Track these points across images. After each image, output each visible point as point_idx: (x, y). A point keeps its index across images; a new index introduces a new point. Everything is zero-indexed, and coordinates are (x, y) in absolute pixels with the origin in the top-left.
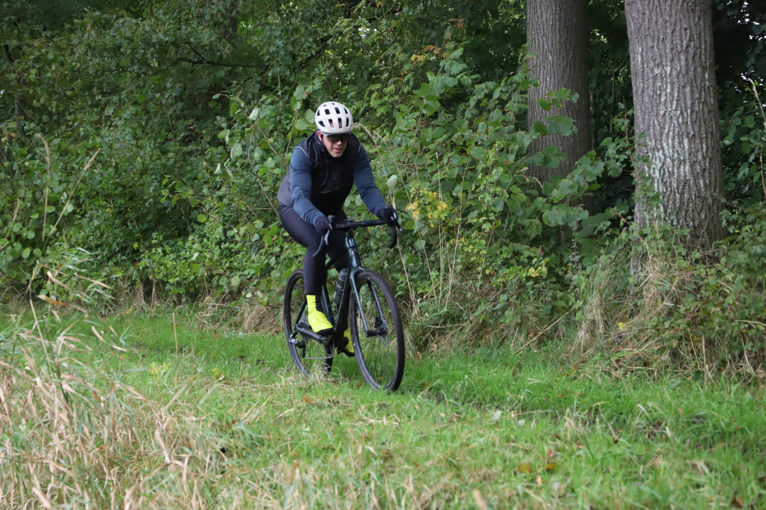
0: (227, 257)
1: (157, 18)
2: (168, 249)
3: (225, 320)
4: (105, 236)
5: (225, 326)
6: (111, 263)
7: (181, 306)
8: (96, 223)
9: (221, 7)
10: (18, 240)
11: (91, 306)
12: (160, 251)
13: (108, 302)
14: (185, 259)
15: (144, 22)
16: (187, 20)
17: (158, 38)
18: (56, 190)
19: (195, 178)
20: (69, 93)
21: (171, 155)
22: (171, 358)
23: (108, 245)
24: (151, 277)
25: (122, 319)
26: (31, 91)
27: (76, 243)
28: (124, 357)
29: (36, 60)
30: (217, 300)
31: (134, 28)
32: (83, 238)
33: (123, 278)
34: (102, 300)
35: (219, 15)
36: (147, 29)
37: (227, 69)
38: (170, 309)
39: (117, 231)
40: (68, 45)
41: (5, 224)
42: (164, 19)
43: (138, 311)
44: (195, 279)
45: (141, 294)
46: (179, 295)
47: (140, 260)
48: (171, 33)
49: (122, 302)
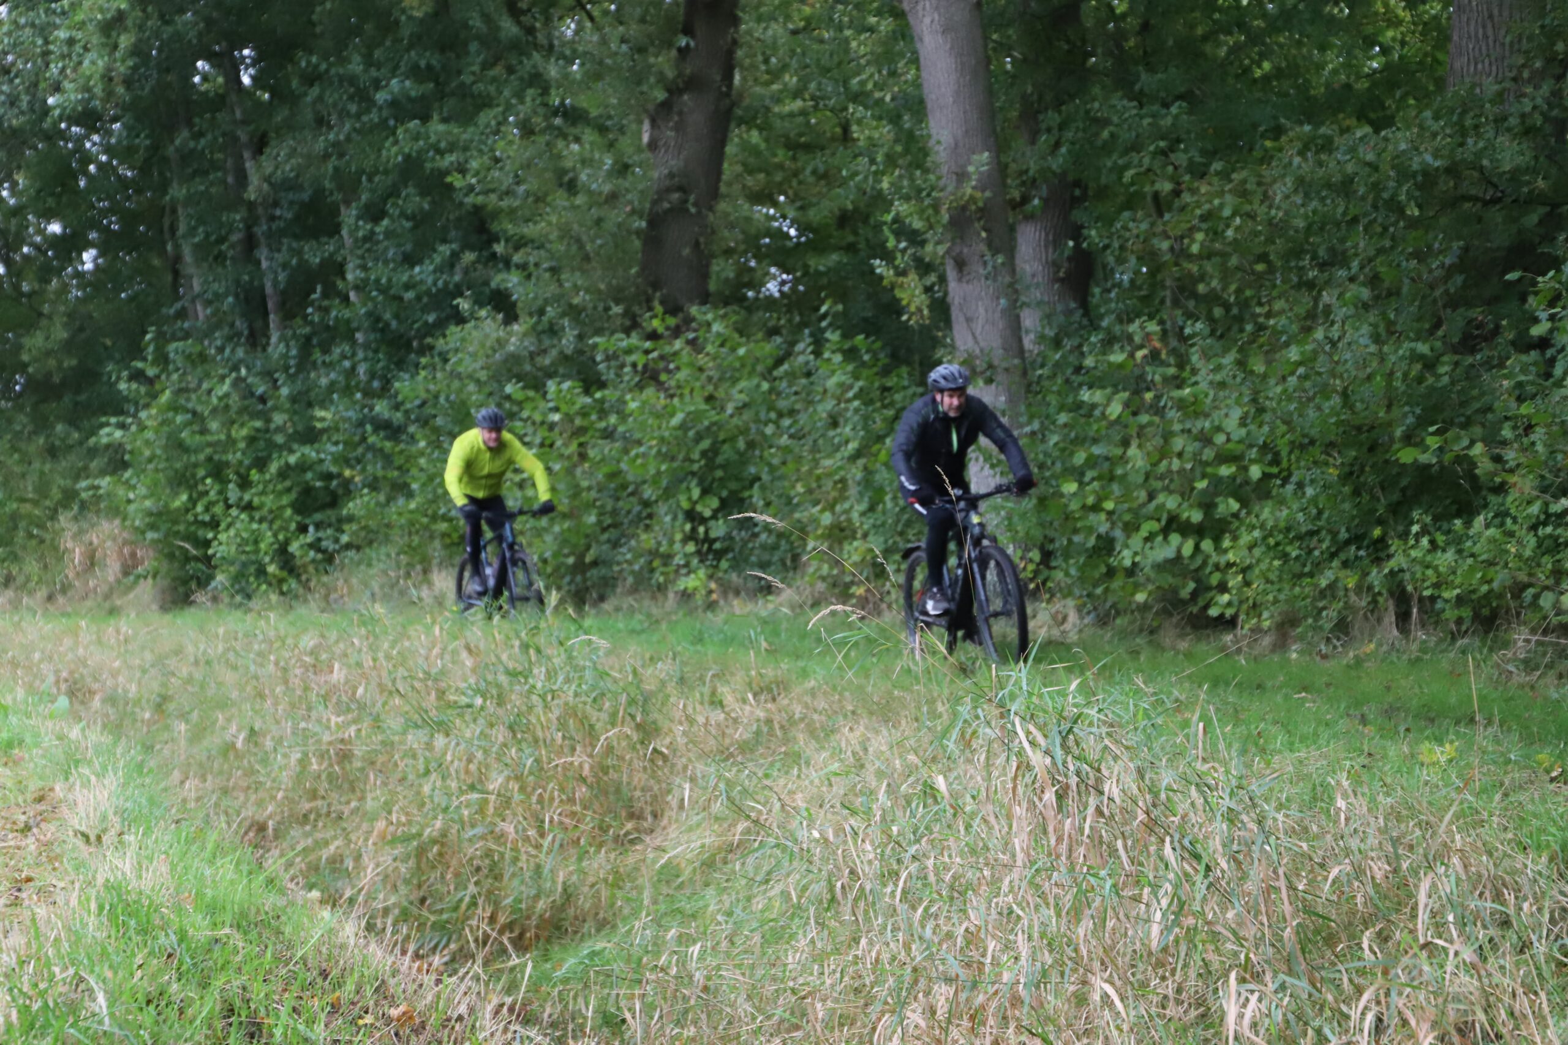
0: (1547, 552)
1: (1421, 127)
2: (1440, 538)
3: (1550, 666)
5: (1551, 675)
6: (1336, 563)
7: (1466, 641)
8: (1310, 491)
9: (1539, 101)
10: (1173, 524)
11: (1301, 638)
12: (1425, 541)
13: (1331, 631)
14: (1473, 555)
15: (1399, 135)
16: (1476, 127)
17: (1423, 162)
18: (1235, 437)
19: (1489, 409)
20: (1260, 267)
21: (1443, 369)
22: (1457, 733)
23: (1330, 531)
24: (1410, 588)
25: (1359, 662)
26: (1195, 269)
27: (1274, 527)
28: (1369, 730)
29: (1204, 218)
30: (1533, 631)
31: (1382, 145)
32: (1287, 520)
33: (1359, 589)
34: (1321, 628)
35: (1536, 116)
36: (1403, 146)
37: (1542, 210)
38: (1444, 646)
39: (1347, 506)
40: (1259, 184)
41: (1151, 497)
42: (1435, 127)
43: (1385, 648)
44: (1491, 591)
45: (1390, 618)
46: (1459, 621)
47: (1389, 557)
48: (1445, 152)
49: (1356, 632)
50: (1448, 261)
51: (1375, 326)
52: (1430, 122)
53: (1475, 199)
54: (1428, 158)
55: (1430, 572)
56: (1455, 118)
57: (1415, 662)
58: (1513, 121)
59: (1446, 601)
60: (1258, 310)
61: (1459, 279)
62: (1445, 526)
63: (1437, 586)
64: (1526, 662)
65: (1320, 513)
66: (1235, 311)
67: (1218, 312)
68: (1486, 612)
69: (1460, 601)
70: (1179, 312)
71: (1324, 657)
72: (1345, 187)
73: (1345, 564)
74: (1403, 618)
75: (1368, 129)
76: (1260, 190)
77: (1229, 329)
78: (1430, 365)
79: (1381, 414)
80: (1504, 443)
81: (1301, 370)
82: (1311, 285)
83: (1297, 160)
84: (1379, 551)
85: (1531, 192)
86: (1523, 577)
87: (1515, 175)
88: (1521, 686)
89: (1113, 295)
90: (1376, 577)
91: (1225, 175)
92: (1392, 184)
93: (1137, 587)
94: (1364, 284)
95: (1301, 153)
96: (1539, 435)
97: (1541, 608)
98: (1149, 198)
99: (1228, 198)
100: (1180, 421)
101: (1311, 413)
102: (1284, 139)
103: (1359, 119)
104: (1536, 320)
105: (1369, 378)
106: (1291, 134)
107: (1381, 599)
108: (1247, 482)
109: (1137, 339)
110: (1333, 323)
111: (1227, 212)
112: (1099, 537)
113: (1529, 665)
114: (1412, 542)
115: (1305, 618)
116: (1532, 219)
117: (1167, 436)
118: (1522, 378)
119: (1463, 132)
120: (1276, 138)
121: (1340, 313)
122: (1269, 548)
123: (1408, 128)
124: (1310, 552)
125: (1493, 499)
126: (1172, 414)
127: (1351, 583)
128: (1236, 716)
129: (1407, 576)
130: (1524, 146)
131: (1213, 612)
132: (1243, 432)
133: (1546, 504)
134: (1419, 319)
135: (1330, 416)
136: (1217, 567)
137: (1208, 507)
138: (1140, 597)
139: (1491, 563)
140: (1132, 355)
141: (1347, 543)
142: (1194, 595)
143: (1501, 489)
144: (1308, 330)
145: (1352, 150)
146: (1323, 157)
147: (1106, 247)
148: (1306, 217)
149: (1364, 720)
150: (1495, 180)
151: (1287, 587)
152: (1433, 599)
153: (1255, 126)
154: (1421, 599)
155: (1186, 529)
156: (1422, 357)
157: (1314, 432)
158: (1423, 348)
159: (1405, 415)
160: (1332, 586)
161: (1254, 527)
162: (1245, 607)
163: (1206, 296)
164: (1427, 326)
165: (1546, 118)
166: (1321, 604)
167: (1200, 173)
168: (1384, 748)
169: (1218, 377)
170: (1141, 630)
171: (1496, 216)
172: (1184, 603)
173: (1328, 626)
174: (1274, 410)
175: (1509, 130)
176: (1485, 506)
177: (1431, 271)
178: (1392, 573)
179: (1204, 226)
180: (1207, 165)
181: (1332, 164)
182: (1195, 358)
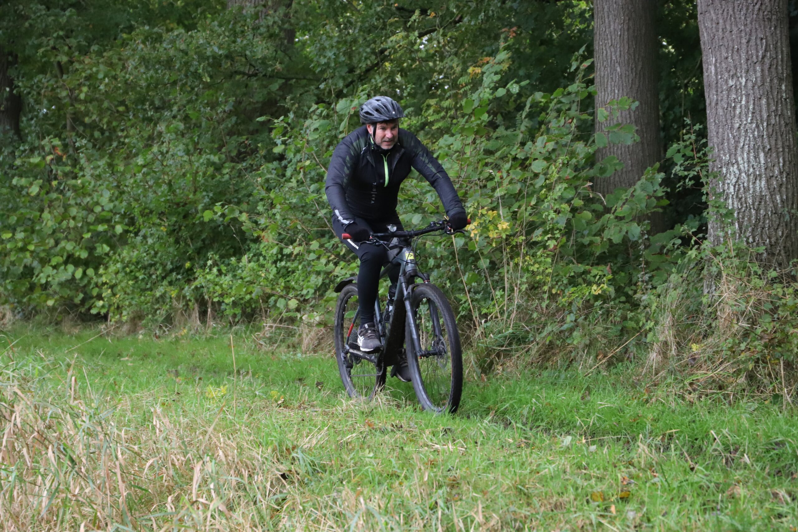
0: (283, 276)
1: (212, 31)
2: (224, 268)
3: (283, 341)
4: (159, 255)
5: (283, 348)
6: (165, 283)
7: (238, 327)
8: (150, 241)
9: (276, 19)
10: (70, 259)
11: (145, 327)
12: (215, 270)
13: (162, 322)
14: (241, 278)
15: (199, 34)
16: (243, 32)
17: (213, 51)
18: (107, 208)
19: (250, 195)
20: (121, 109)
21: (225, 171)
22: (229, 380)
23: (162, 264)
24: (206, 297)
25: (177, 340)
26: (83, 108)
27: (129, 262)
28: (180, 379)
29: (88, 78)
30: (274, 321)
31: (189, 40)
32: (137, 257)
33: (178, 298)
34: (156, 320)
35: (275, 27)
36: (201, 41)
37: (281, 81)
38: (226, 330)
39: (171, 249)
40: (120, 59)
41: (57, 243)
42: (220, 31)
43: (193, 332)
44: (252, 299)
45: (196, 314)
46: (235, 316)
47: (195, 279)
48: (225, 46)
49: (176, 323)
50: (227, 109)
51: (187, 145)
52: (216, 28)
53: (244, 74)
54: (216, 49)
55: (217, 288)
56: (230, 27)
57: (209, 340)
58: (263, 30)
59: (227, 304)
60: (120, 134)
61: (234, 119)
62: (227, 261)
63: (221, 295)
64: (270, 338)
65: (156, 253)
66: (107, 134)
67: (97, 134)
68: (249, 310)
69: (235, 304)
70: (74, 134)
71: (158, 337)
72: (169, 64)
73: (171, 283)
74: (203, 314)
75: (182, 30)
76: (121, 63)
77: (104, 144)
78: (218, 168)
79: (191, 196)
80: (259, 214)
81: (145, 170)
82: (150, 120)
83: (141, 46)
84: (189, 276)
85: (273, 71)
86: (268, 291)
87: (264, 60)
88: (266, 353)
89: (33, 122)
90: (188, 291)
91: (100, 54)
92: (195, 63)
93: (48, 296)
94: (180, 121)
95: (143, 43)
96: (277, 209)
97: (279, 308)
98: (55, 65)
99: (102, 67)
100: (75, 199)
101: (151, 195)
102: (133, 33)
103: (178, 24)
104: (276, 145)
105: (184, 175)
106: (137, 31)
107: (190, 304)
108: (114, 235)
109: (47, 149)
110: (163, 143)
111: (101, 76)
112: (25, 267)
113: (271, 341)
114: (208, 270)
115: (147, 315)
116: (275, 86)
117: (66, 207)
118: (269, 176)
119: (235, 34)
120: (130, 33)
121: (167, 137)
122: (126, 273)
123: (204, 31)
124: (151, 276)
125: (252, 245)
126: (70, 194)
127: (174, 294)
128: (103, 373)
129: (205, 290)
130: (269, 44)
131: (94, 311)
132: (111, 205)
133: (281, 249)
134: (213, 142)
135: (161, 196)
136: (96, 285)
137: (91, 249)
138: (50, 303)
139: (251, 283)
140: (44, 158)
141: (172, 271)
142: (83, 301)
143: (257, 240)
144: (148, 146)
145: (173, 42)
146: (157, 45)
147: (29, 93)
148: (147, 79)
149: (177, 374)
150: (253, 63)
151: (137, 296)
152: (220, 303)
153: (117, 25)
154: (213, 303)
155: (77, 262)
156: (213, 164)
157: (152, 206)
158: (215, 158)
159: (203, 197)
160: (163, 296)
161: (118, 262)
162: (112, 308)
163: (90, 124)
164: (216, 146)
165: (281, 29)
166: (156, 307)
167: (84, 51)
168: (186, 389)
169: (97, 173)
170: (50, 323)
171: (255, 84)
172: (76, 306)
173: (160, 319)
174: (129, 192)
175: (261, 34)
176: (249, 250)
177: (217, 114)
178: (196, 288)
179: (87, 83)
180: (89, 46)
181: (161, 50)
182: (82, 161)
